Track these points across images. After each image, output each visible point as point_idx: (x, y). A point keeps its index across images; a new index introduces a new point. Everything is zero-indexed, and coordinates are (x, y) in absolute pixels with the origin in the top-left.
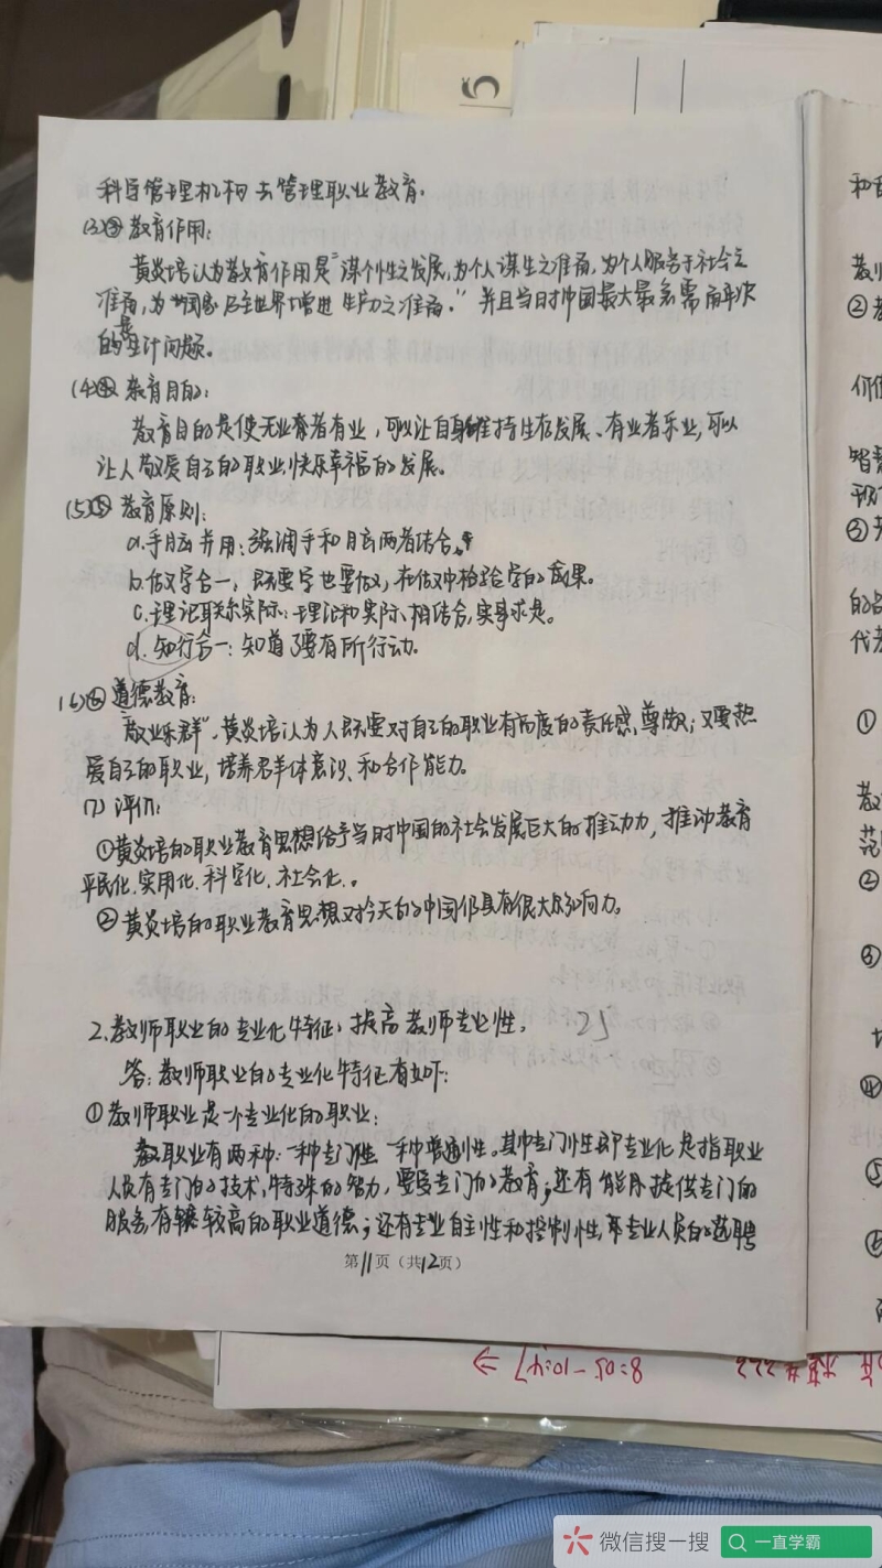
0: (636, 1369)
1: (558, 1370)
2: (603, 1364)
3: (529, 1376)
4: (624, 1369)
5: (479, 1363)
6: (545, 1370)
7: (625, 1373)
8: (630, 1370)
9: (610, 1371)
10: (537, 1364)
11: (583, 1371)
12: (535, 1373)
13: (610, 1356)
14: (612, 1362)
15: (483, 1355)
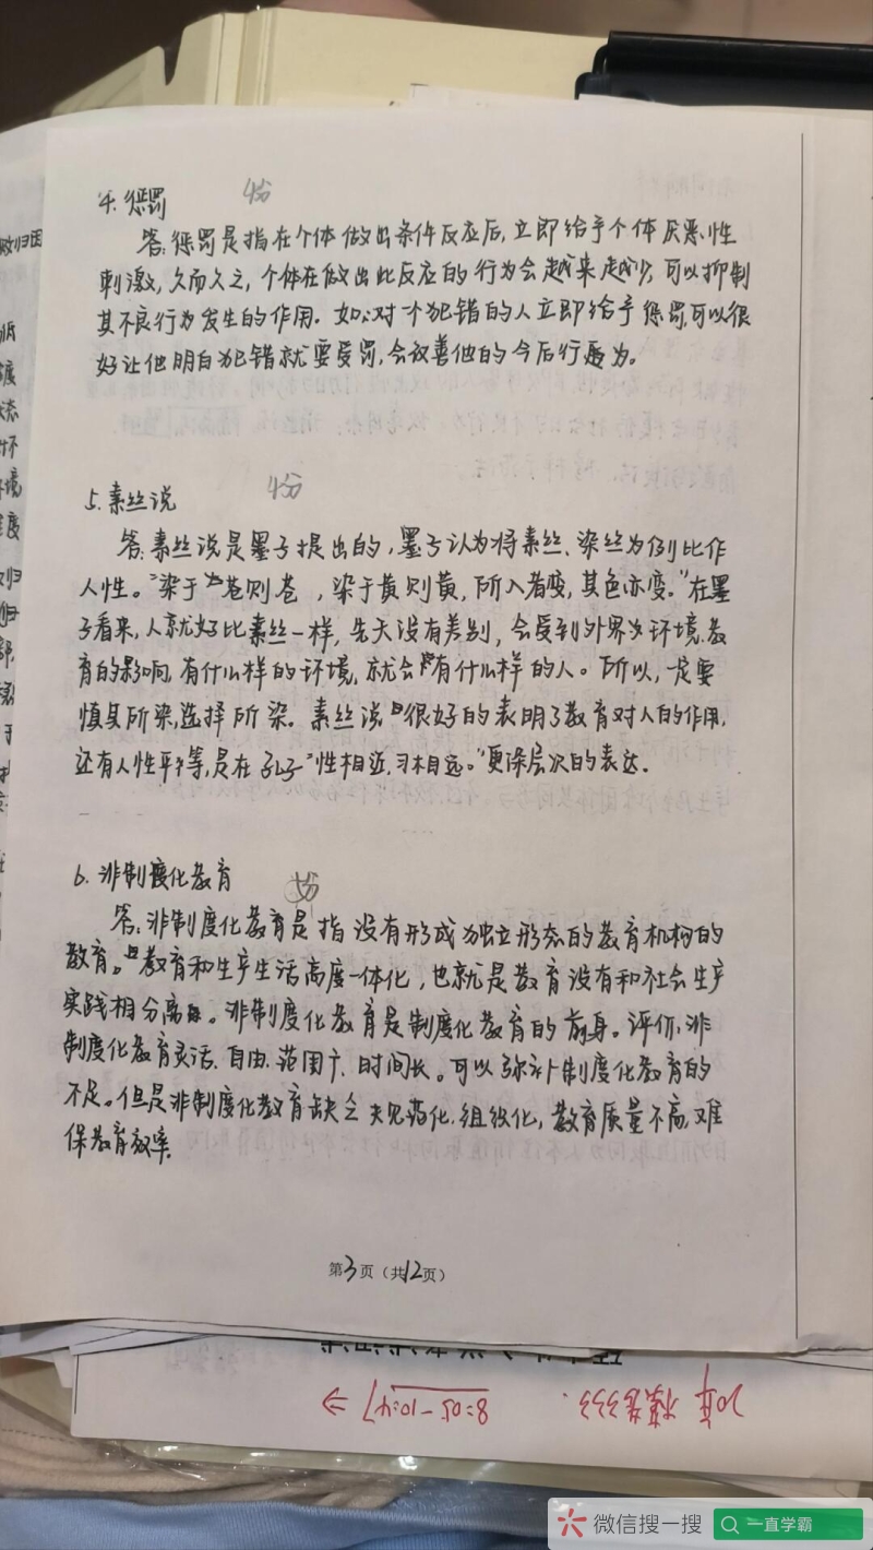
0: (482, 1411)
1: (405, 1411)
2: (450, 1405)
3: (377, 1417)
4: (470, 1410)
5: (328, 1404)
6: (392, 1409)
7: (469, 1413)
8: (476, 1411)
9: (456, 1412)
10: (384, 1405)
11: (430, 1412)
12: (383, 1414)
13: (456, 1396)
14: (459, 1404)
15: (334, 1395)
